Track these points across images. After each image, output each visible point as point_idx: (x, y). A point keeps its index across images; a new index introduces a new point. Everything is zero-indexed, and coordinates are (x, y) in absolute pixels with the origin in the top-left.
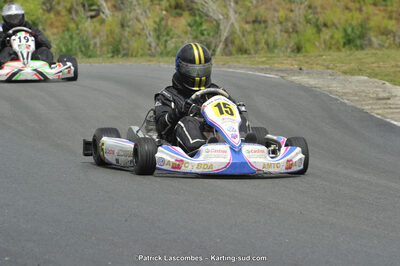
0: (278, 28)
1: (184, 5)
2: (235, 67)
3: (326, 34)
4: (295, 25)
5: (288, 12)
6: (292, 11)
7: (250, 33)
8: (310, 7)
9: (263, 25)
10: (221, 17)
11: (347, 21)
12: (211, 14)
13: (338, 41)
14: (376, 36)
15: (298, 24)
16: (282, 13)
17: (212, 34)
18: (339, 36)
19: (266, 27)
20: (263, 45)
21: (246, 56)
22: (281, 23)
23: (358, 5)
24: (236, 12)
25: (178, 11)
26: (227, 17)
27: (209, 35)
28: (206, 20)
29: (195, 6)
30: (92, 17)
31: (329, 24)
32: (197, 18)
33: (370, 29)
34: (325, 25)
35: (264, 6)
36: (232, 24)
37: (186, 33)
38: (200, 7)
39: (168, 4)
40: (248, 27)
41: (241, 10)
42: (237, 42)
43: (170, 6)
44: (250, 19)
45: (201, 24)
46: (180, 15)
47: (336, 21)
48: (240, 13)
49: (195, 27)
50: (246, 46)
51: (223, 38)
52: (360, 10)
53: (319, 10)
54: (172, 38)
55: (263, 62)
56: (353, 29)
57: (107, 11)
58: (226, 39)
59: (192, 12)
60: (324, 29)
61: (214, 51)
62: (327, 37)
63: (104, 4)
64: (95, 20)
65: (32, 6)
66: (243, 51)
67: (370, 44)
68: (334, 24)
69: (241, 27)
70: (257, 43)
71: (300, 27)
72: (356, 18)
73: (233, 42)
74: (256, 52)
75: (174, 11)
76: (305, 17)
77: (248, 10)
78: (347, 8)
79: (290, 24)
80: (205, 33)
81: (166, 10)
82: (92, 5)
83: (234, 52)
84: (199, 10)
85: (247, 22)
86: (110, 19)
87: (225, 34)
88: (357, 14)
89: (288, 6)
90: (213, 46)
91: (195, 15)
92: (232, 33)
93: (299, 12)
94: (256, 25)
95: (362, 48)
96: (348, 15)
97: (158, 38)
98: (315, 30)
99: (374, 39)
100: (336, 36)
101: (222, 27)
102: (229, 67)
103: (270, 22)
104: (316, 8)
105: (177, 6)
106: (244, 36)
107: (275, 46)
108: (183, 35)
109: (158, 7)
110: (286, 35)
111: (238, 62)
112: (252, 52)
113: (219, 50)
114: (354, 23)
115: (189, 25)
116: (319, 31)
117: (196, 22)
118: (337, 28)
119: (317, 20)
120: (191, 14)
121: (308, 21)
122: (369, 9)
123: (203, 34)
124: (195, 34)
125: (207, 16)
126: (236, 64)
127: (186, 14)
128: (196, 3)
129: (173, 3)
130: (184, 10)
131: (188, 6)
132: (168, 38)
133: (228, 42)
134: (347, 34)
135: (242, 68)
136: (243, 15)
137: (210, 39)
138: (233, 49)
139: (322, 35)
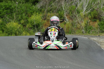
1: (97, 17)
25: (95, 19)
29: (101, 18)
32: (102, 22)
37: (97, 28)
39: (91, 17)
43: (92, 18)
45: (103, 25)
46: (96, 21)
49: (101, 26)
54: (92, 30)
57: (67, 20)
59: (100, 20)
63: (66, 17)
64: (62, 23)
65: (38, 18)
75: (93, 20)
81: (90, 20)
82: (61, 17)
84: (103, 19)
86: (68, 22)
91: (101, 21)
97: (86, 30)
108: (96, 29)
109: (87, 18)
115: (99, 25)
117: (101, 23)
124: (101, 28)
127: (98, 21)
128: (102, 16)
129: (93, 16)
130: (97, 19)
131: (99, 18)
132: (91, 30)
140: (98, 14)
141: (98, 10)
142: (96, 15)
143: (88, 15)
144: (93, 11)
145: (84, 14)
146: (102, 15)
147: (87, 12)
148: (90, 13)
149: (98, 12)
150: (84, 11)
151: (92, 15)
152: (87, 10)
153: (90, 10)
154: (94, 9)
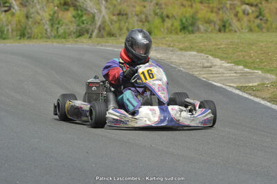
0: (135, 18)
1: (70, 3)
3: (168, 23)
4: (146, 17)
5: (142, 8)
6: (145, 7)
7: (116, 22)
8: (157, 4)
9: (125, 17)
10: (96, 11)
11: (182, 14)
12: (89, 9)
13: (176, 28)
14: (202, 25)
15: (149, 16)
16: (138, 8)
17: (89, 23)
18: (177, 24)
19: (127, 18)
20: (125, 30)
21: (113, 38)
22: (137, 15)
23: (190, 3)
24: (106, 8)
25: (66, 7)
26: (100, 11)
27: (87, 23)
28: (86, 14)
29: (78, 4)
30: (6, 11)
31: (170, 15)
32: (79, 12)
33: (198, 19)
34: (168, 17)
35: (125, 4)
36: (104, 16)
37: (71, 22)
38: (81, 4)
39: (58, 2)
40: (115, 18)
41: (110, 6)
42: (107, 28)
43: (60, 3)
44: (117, 12)
45: (82, 16)
46: (67, 10)
47: (175, 14)
48: (109, 9)
49: (78, 19)
50: (113, 31)
51: (98, 26)
52: (191, 6)
53: (163, 6)
54: (62, 26)
56: (186, 20)
57: (16, 7)
58: (100, 26)
60: (167, 19)
61: (91, 34)
62: (169, 25)
63: (14, 2)
64: (7, 13)
66: (111, 35)
67: (198, 30)
68: (173, 16)
69: (110, 18)
70: (121, 29)
71: (150, 18)
72: (189, 12)
73: (104, 29)
74: (120, 35)
75: (63, 7)
76: (154, 11)
77: (115, 6)
78: (183, 5)
79: (143, 16)
80: (85, 22)
81: (58, 7)
82: (6, 3)
83: (105, 36)
85: (114, 15)
86: (18, 12)
87: (98, 23)
88: (189, 9)
89: (142, 3)
90: (90, 31)
91: (78, 10)
92: (104, 22)
93: (150, 8)
94: (120, 17)
95: (193, 32)
96: (183, 9)
97: (52, 25)
98: (160, 20)
99: (201, 26)
100: (175, 24)
101: (96, 18)
102: (102, 46)
103: (130, 15)
104: (161, 5)
105: (65, 4)
106: (111, 24)
108: (69, 24)
109: (51, 4)
110: (140, 24)
111: (108, 42)
112: (118, 35)
113: (94, 34)
114: (188, 15)
115: (74, 17)
116: (163, 21)
117: (78, 14)
118: (176, 19)
119: (162, 13)
120: (75, 9)
121: (156, 14)
122: (197, 6)
123: (83, 23)
124: (77, 23)
125: (86, 10)
126: (106, 44)
127: (71, 9)
128: (79, 2)
129: (62, 2)
130: (70, 7)
131: (73, 4)
132: (59, 26)
133: (101, 29)
134: (182, 24)
135: (110, 46)
136: (111, 9)
137: (88, 26)
138: (105, 34)
139: (166, 24)
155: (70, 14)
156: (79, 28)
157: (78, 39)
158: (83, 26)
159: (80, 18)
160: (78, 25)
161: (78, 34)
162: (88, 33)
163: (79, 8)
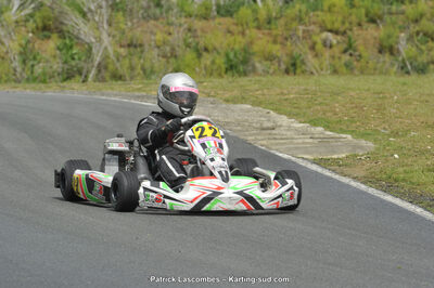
0: (156, 52)
1: (52, 27)
2: (108, 95)
3: (207, 59)
4: (173, 49)
5: (165, 35)
6: (170, 34)
7: (124, 57)
8: (189, 30)
9: (139, 49)
10: (93, 40)
11: (229, 45)
12: (82, 37)
13: (220, 67)
14: (260, 62)
15: (177, 49)
16: (159, 37)
17: (83, 58)
18: (221, 61)
19: (142, 52)
20: (139, 70)
21: (120, 82)
22: (158, 47)
23: (240, 28)
24: (109, 35)
25: (46, 33)
26: (99, 40)
27: (80, 59)
28: (77, 44)
29: (65, 28)
31: (210, 47)
32: (68, 41)
33: (253, 54)
34: (206, 50)
35: (139, 29)
36: (106, 48)
37: (55, 57)
38: (70, 28)
39: (34, 26)
40: (123, 51)
41: (115, 33)
42: (111, 67)
43: (37, 28)
44: (125, 42)
45: (71, 47)
46: (49, 37)
47: (217, 45)
48: (114, 36)
49: (64, 51)
50: (121, 72)
51: (96, 63)
52: (243, 34)
53: (199, 33)
54: (39, 62)
55: (139, 89)
56: (235, 54)
58: (99, 64)
59: (62, 34)
60: (205, 54)
61: (86, 77)
62: (208, 63)
66: (117, 77)
67: (254, 70)
68: (215, 49)
69: (115, 51)
70: (132, 68)
71: (179, 52)
72: (239, 42)
73: (106, 68)
74: (132, 78)
75: (41, 34)
76: (185, 40)
77: (123, 32)
78: (229, 32)
79: (168, 49)
80: (76, 57)
81: (33, 32)
83: (108, 78)
84: (68, 32)
85: (121, 46)
87: (97, 59)
88: (239, 38)
89: (166, 29)
90: (84, 72)
91: (65, 38)
92: (106, 57)
93: (178, 36)
94: (132, 49)
95: (245, 74)
96: (230, 39)
97: (24, 62)
98: (194, 55)
99: (258, 65)
100: (217, 61)
101: (94, 51)
102: (103, 95)
103: (146, 47)
104: (196, 31)
105: (45, 28)
106: (118, 60)
107: (152, 72)
108: (52, 59)
109: (23, 29)
110: (164, 60)
111: (112, 89)
112: (128, 78)
113: (91, 76)
114: (237, 47)
115: (58, 48)
116: (199, 56)
117: (65, 44)
118: (219, 53)
119: (197, 44)
120: (60, 37)
121: (188, 46)
122: (252, 33)
123: (73, 59)
124: (64, 58)
125: (78, 38)
126: (110, 91)
127: (55, 36)
128: (66, 25)
129: (40, 25)
130: (52, 33)
131: (57, 28)
132: (35, 62)
133: (101, 67)
134: (229, 60)
135: (116, 95)
136: (117, 38)
137: (82, 64)
138: (107, 75)
139: (202, 60)
140: (56, 19)
141: (54, 6)
142: (49, 20)
143: (27, 21)
144: (39, 10)
145: (14, 18)
146: (66, 22)
147: (22, 13)
148: (31, 16)
149: (56, 11)
150: (15, 9)
151: (38, 20)
152: (22, 6)
153: (33, 6)
154: (42, 5)
155: (52, 44)
156: (66, 67)
157: (65, 84)
158: (73, 63)
159: (68, 50)
160: (66, 62)
161: (65, 76)
162: (81, 74)
163: (66, 34)
